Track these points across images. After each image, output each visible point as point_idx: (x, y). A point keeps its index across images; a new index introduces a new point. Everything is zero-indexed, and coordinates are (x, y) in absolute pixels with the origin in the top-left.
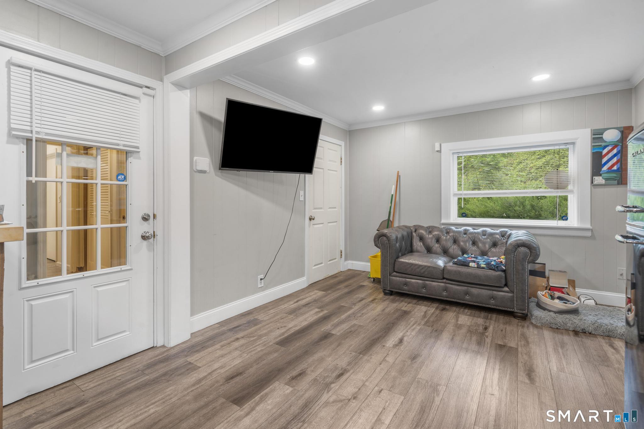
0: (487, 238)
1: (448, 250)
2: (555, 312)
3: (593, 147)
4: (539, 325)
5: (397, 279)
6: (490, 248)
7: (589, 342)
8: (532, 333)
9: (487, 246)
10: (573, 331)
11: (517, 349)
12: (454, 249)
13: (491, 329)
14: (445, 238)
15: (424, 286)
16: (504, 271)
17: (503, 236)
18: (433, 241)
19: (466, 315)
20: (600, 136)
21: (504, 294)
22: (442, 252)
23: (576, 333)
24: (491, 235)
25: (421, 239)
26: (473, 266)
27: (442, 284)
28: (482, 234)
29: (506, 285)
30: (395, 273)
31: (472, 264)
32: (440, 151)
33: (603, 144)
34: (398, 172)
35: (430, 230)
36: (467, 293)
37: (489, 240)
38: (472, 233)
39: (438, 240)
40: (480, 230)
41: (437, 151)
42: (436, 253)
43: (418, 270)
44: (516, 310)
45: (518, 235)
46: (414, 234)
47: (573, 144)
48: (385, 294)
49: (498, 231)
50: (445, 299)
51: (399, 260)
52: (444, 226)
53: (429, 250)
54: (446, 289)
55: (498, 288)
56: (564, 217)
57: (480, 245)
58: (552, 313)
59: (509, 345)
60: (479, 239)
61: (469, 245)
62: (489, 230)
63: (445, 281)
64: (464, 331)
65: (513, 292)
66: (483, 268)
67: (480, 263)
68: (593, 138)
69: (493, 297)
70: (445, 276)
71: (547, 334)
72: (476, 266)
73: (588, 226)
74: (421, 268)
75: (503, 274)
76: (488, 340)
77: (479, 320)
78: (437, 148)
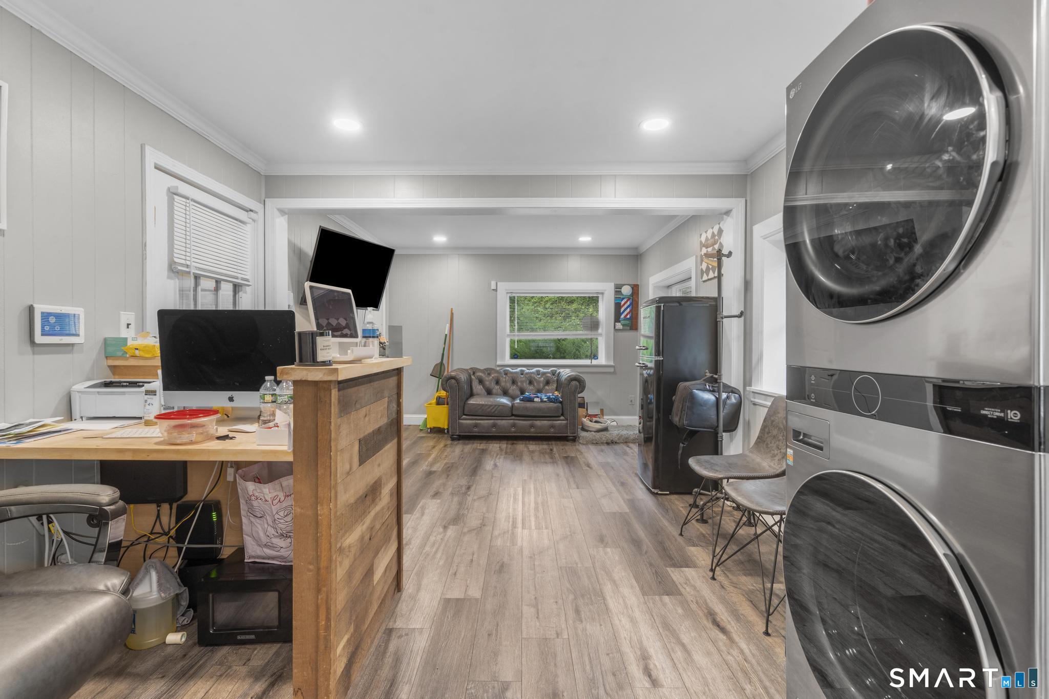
0: (541, 377)
1: (508, 390)
2: (595, 432)
3: (616, 298)
4: (585, 443)
5: (467, 422)
6: (544, 386)
7: (616, 447)
8: (582, 448)
9: (541, 385)
10: (606, 443)
11: (576, 457)
12: (513, 390)
13: (555, 449)
14: (504, 379)
15: (494, 425)
16: (561, 402)
17: (554, 375)
18: (493, 383)
19: (532, 444)
20: (620, 290)
21: (561, 422)
22: (502, 393)
23: (608, 444)
24: (544, 374)
25: (481, 381)
26: (537, 401)
27: (512, 421)
28: (536, 374)
29: (562, 415)
30: (464, 416)
31: (536, 400)
32: (496, 290)
33: (622, 297)
34: (452, 309)
35: (489, 371)
36: (532, 426)
37: (543, 378)
38: (527, 373)
39: (497, 382)
40: (534, 370)
41: (493, 290)
42: (497, 394)
43: (489, 410)
44: (569, 435)
45: (565, 373)
46: (473, 377)
47: (602, 294)
48: (453, 439)
49: (549, 371)
50: (513, 434)
51: (469, 402)
52: (501, 368)
53: (489, 392)
54: (514, 425)
55: (556, 417)
56: (595, 356)
57: (535, 384)
58: (593, 433)
59: (571, 456)
60: (535, 379)
61: (526, 385)
62: (541, 369)
63: (513, 417)
64: (537, 454)
65: (567, 419)
66: (545, 402)
67: (543, 397)
68: (616, 291)
69: (552, 426)
70: (514, 413)
71: (591, 447)
72: (540, 401)
73: (612, 363)
74: (491, 408)
75: (560, 405)
76: (557, 455)
77: (544, 446)
78: (493, 287)
